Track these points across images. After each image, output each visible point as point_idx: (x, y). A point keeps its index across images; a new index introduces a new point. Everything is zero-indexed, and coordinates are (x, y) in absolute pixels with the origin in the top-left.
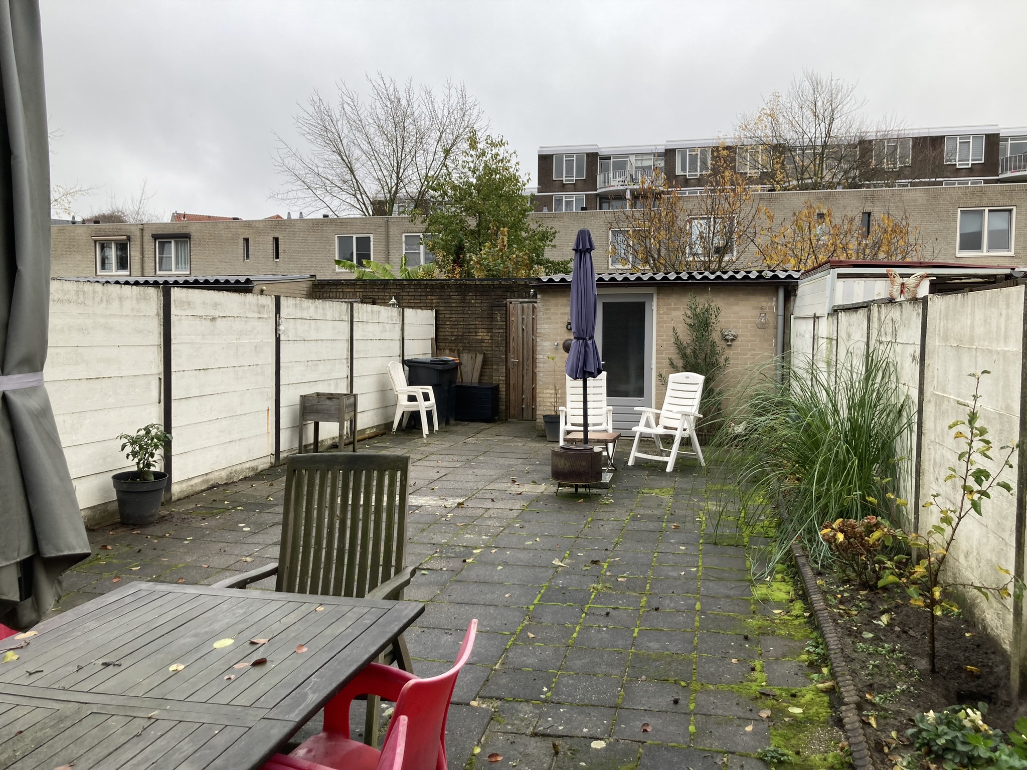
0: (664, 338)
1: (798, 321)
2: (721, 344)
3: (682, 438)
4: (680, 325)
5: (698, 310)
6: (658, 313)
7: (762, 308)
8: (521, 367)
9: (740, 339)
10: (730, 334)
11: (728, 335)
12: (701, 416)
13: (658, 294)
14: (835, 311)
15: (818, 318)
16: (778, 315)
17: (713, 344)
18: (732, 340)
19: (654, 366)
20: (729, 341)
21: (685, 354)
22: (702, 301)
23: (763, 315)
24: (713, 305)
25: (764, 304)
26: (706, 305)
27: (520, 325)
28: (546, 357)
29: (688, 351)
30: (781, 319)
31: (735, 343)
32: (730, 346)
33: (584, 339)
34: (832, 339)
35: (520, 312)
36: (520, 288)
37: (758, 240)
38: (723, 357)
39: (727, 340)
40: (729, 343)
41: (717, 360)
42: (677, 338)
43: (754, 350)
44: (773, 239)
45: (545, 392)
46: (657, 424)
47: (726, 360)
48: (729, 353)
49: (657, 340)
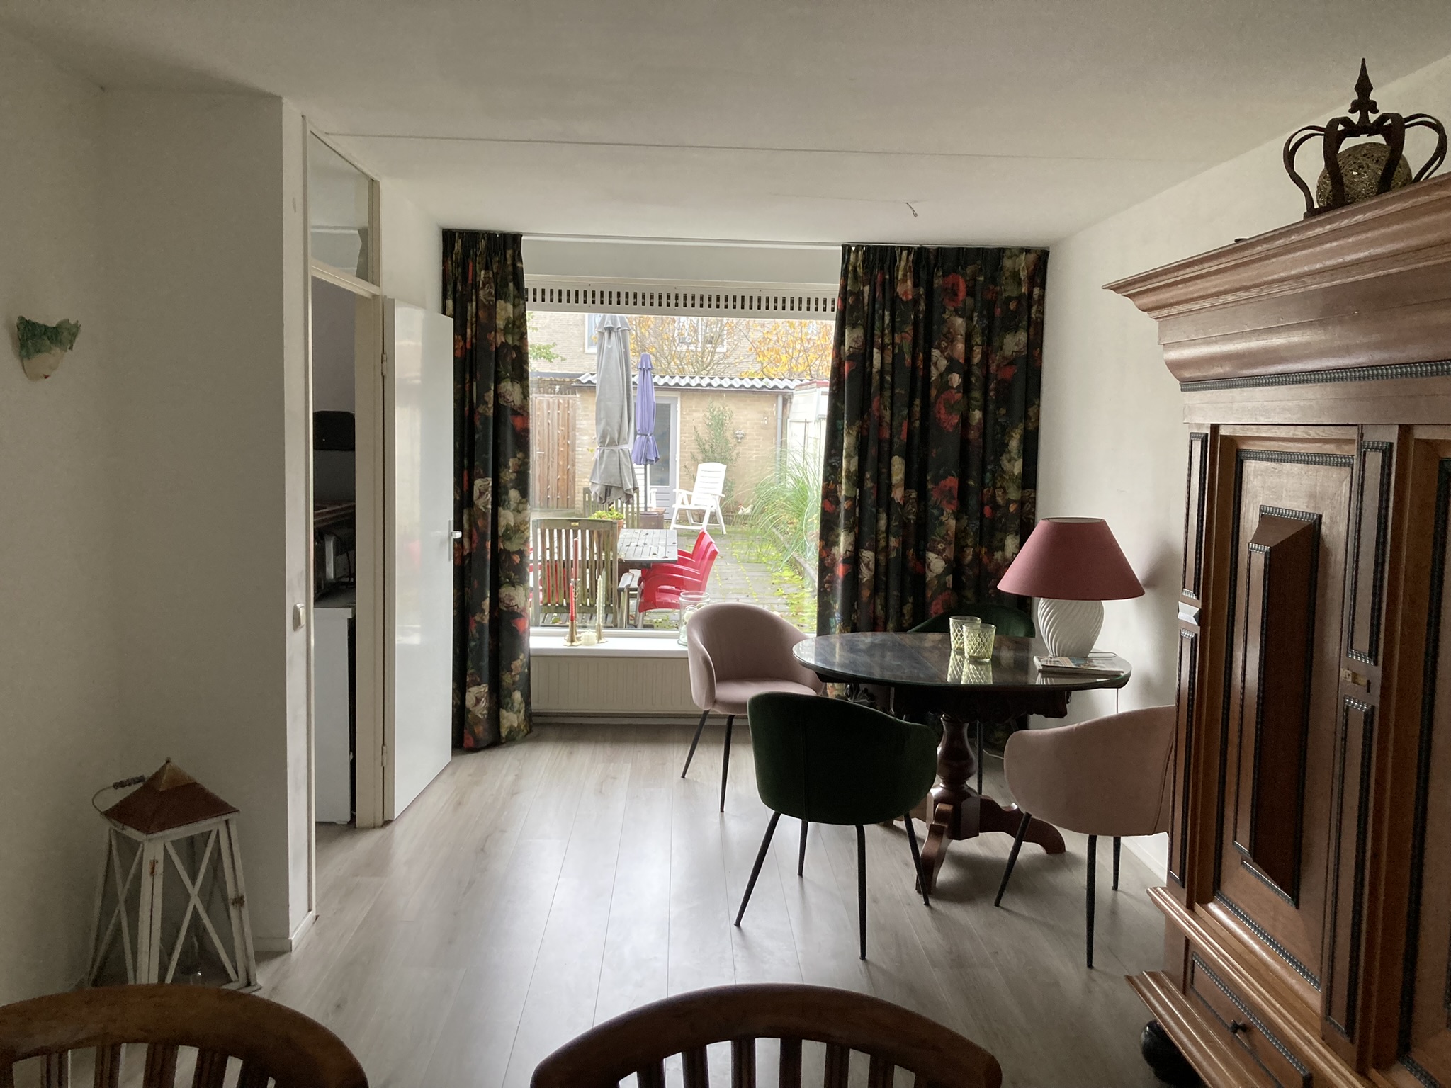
0: (687, 435)
1: (793, 424)
2: (733, 442)
3: (711, 513)
4: (700, 425)
5: (715, 412)
6: (681, 414)
7: (765, 412)
8: (546, 460)
9: (748, 437)
10: (740, 433)
11: (738, 434)
12: (724, 496)
13: (682, 396)
14: (820, 419)
15: (808, 423)
16: (777, 419)
17: (727, 442)
18: (742, 438)
19: (678, 459)
20: (740, 439)
21: (704, 449)
22: (718, 405)
23: (766, 418)
24: (727, 408)
25: (767, 409)
26: (722, 408)
27: (545, 419)
28: (585, 450)
29: (707, 447)
30: (779, 422)
31: (744, 441)
32: (739, 443)
33: (646, 435)
34: (817, 439)
35: (545, 407)
36: (546, 384)
37: (752, 336)
38: (736, 452)
39: (738, 438)
40: (739, 441)
41: (730, 455)
42: (698, 436)
43: (759, 446)
44: (766, 336)
45: (583, 480)
46: (690, 503)
47: (738, 454)
48: (740, 448)
49: (681, 437)
